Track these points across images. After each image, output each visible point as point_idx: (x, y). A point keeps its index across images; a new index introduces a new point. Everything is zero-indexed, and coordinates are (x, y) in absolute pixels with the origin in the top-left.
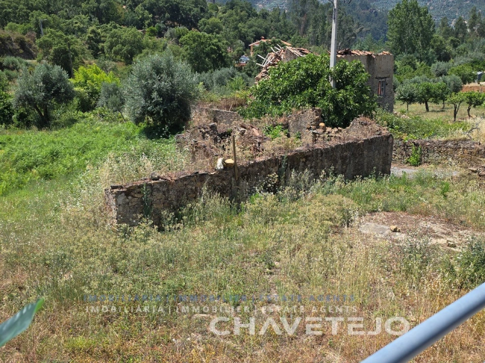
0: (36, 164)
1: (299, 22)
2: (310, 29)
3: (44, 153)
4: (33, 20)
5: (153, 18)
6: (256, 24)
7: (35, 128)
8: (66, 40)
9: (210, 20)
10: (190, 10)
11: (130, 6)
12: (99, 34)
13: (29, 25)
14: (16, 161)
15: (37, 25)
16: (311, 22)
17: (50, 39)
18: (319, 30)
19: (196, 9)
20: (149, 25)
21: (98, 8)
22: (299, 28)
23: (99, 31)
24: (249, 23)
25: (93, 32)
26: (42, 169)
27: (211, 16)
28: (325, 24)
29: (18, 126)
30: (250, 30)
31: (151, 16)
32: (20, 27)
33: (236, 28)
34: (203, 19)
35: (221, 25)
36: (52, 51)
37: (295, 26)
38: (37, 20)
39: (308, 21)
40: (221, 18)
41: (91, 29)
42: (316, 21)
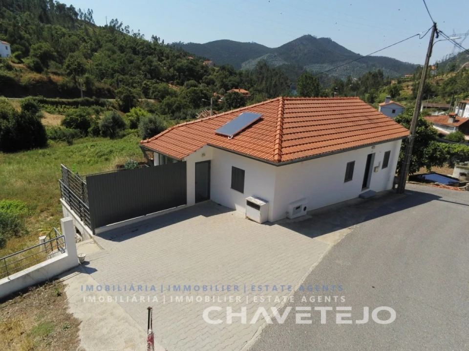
0: (104, 155)
1: (258, 78)
2: (264, 82)
3: (107, 151)
4: (116, 78)
5: (179, 74)
6: (233, 80)
7: (109, 138)
8: (130, 91)
9: (209, 77)
10: (199, 71)
11: (168, 68)
12: (148, 85)
13: (113, 80)
14: (97, 153)
15: (117, 81)
16: (265, 78)
17: (122, 90)
18: (268, 83)
19: (202, 71)
20: (177, 79)
21: (150, 69)
22: (259, 81)
23: (149, 83)
24: (229, 79)
25: (145, 84)
26: (106, 157)
27: (210, 74)
28: (272, 80)
29: (102, 136)
30: (230, 83)
31: (178, 74)
32: (109, 81)
33: (222, 81)
34: (205, 76)
35: (215, 80)
36: (123, 96)
37: (256, 80)
38: (118, 78)
39: (263, 77)
40: (215, 76)
41: (144, 82)
42: (267, 78)
